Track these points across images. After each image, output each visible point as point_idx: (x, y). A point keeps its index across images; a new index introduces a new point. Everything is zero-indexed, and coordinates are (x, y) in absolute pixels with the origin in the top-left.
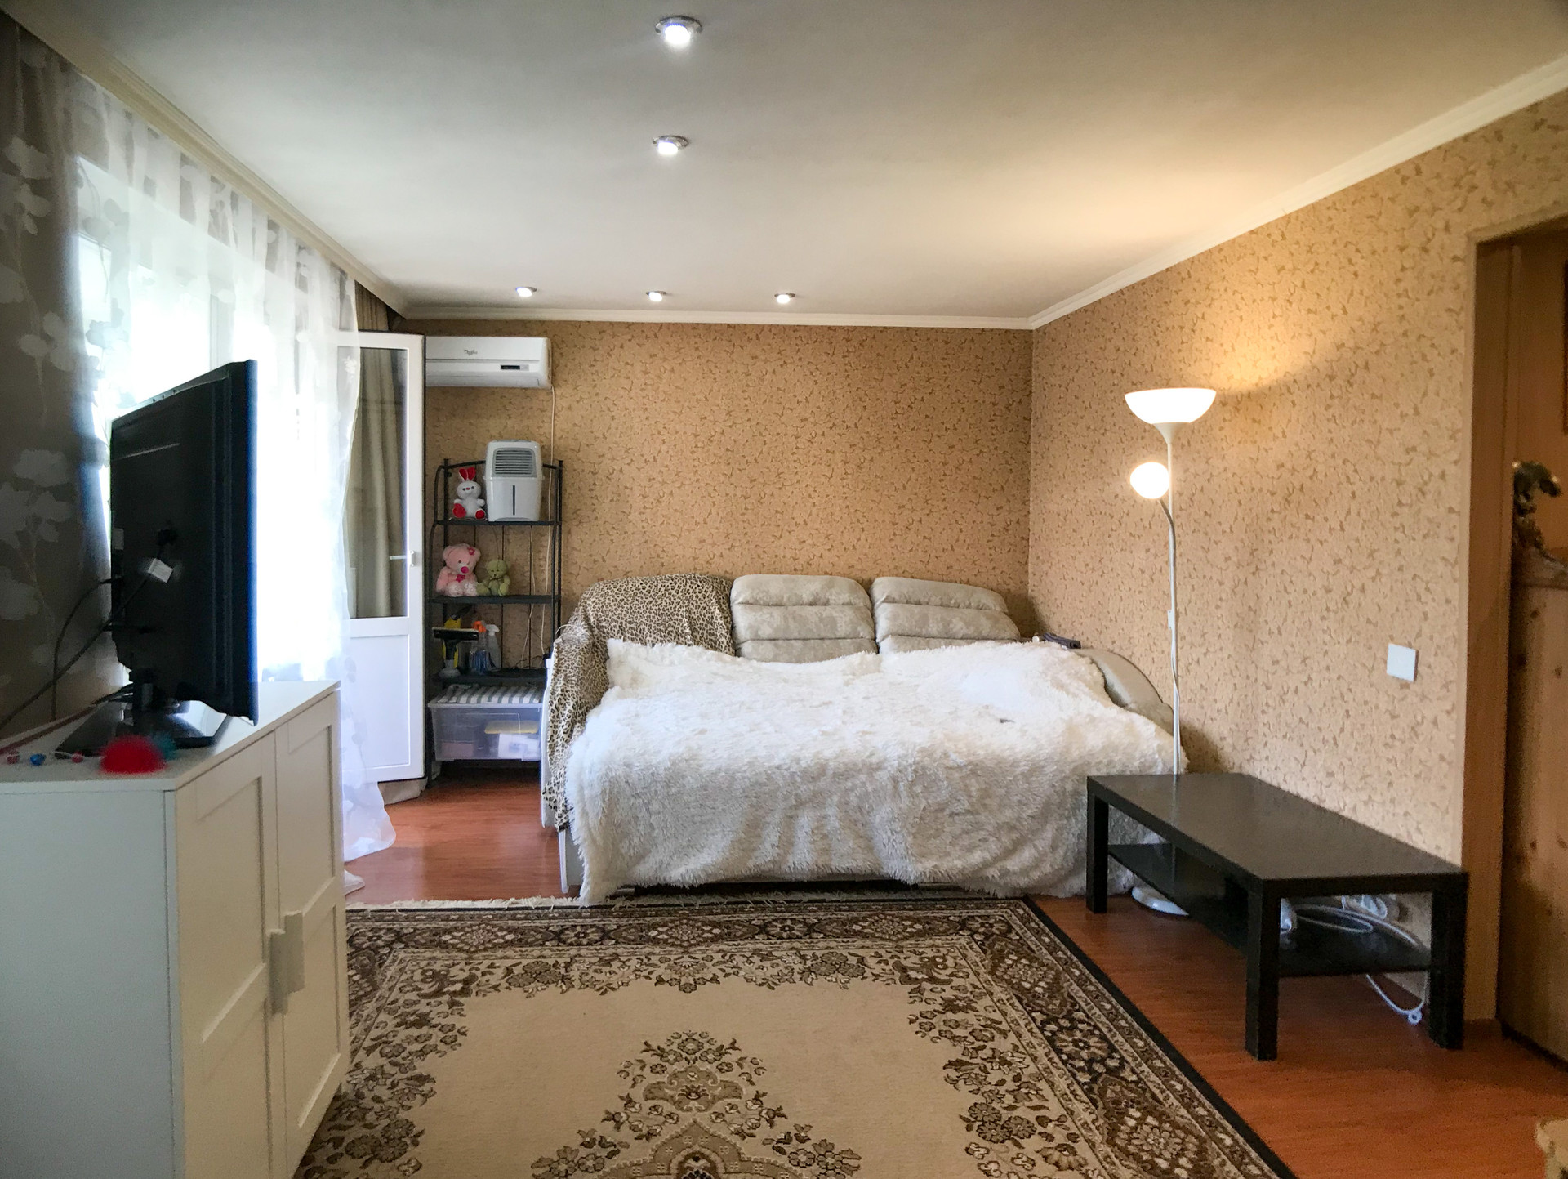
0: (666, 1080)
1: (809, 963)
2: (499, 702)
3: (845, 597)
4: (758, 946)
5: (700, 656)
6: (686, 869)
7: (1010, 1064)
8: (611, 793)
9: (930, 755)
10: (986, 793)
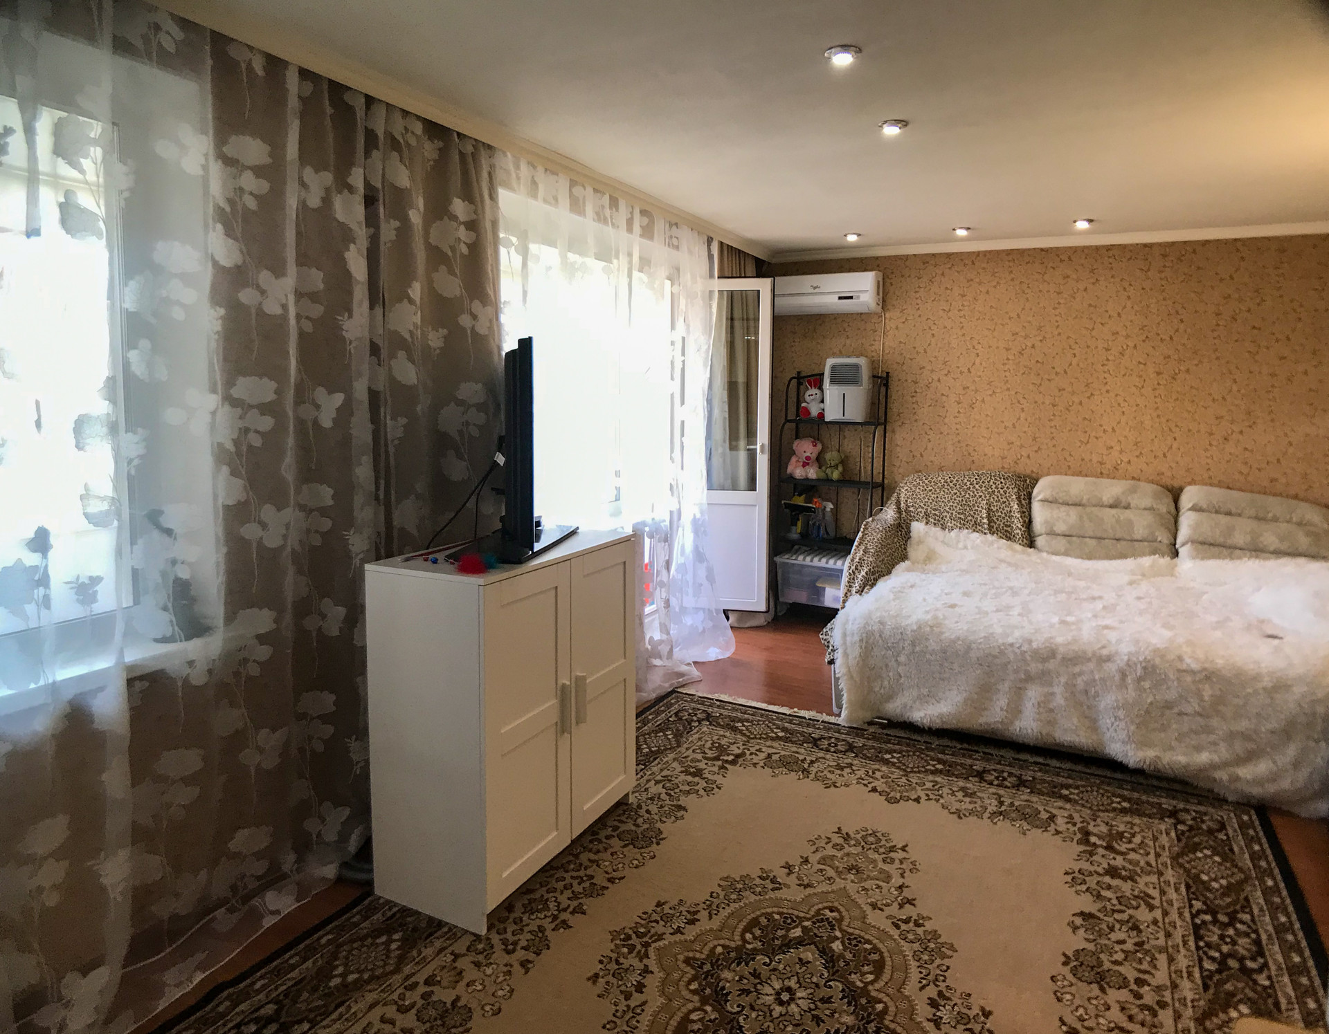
0: (839, 855)
1: (1003, 808)
2: (827, 563)
3: (1148, 502)
4: (968, 785)
5: (992, 543)
6: (924, 714)
7: (1140, 931)
8: (867, 642)
9: (1162, 657)
10: (1219, 701)
